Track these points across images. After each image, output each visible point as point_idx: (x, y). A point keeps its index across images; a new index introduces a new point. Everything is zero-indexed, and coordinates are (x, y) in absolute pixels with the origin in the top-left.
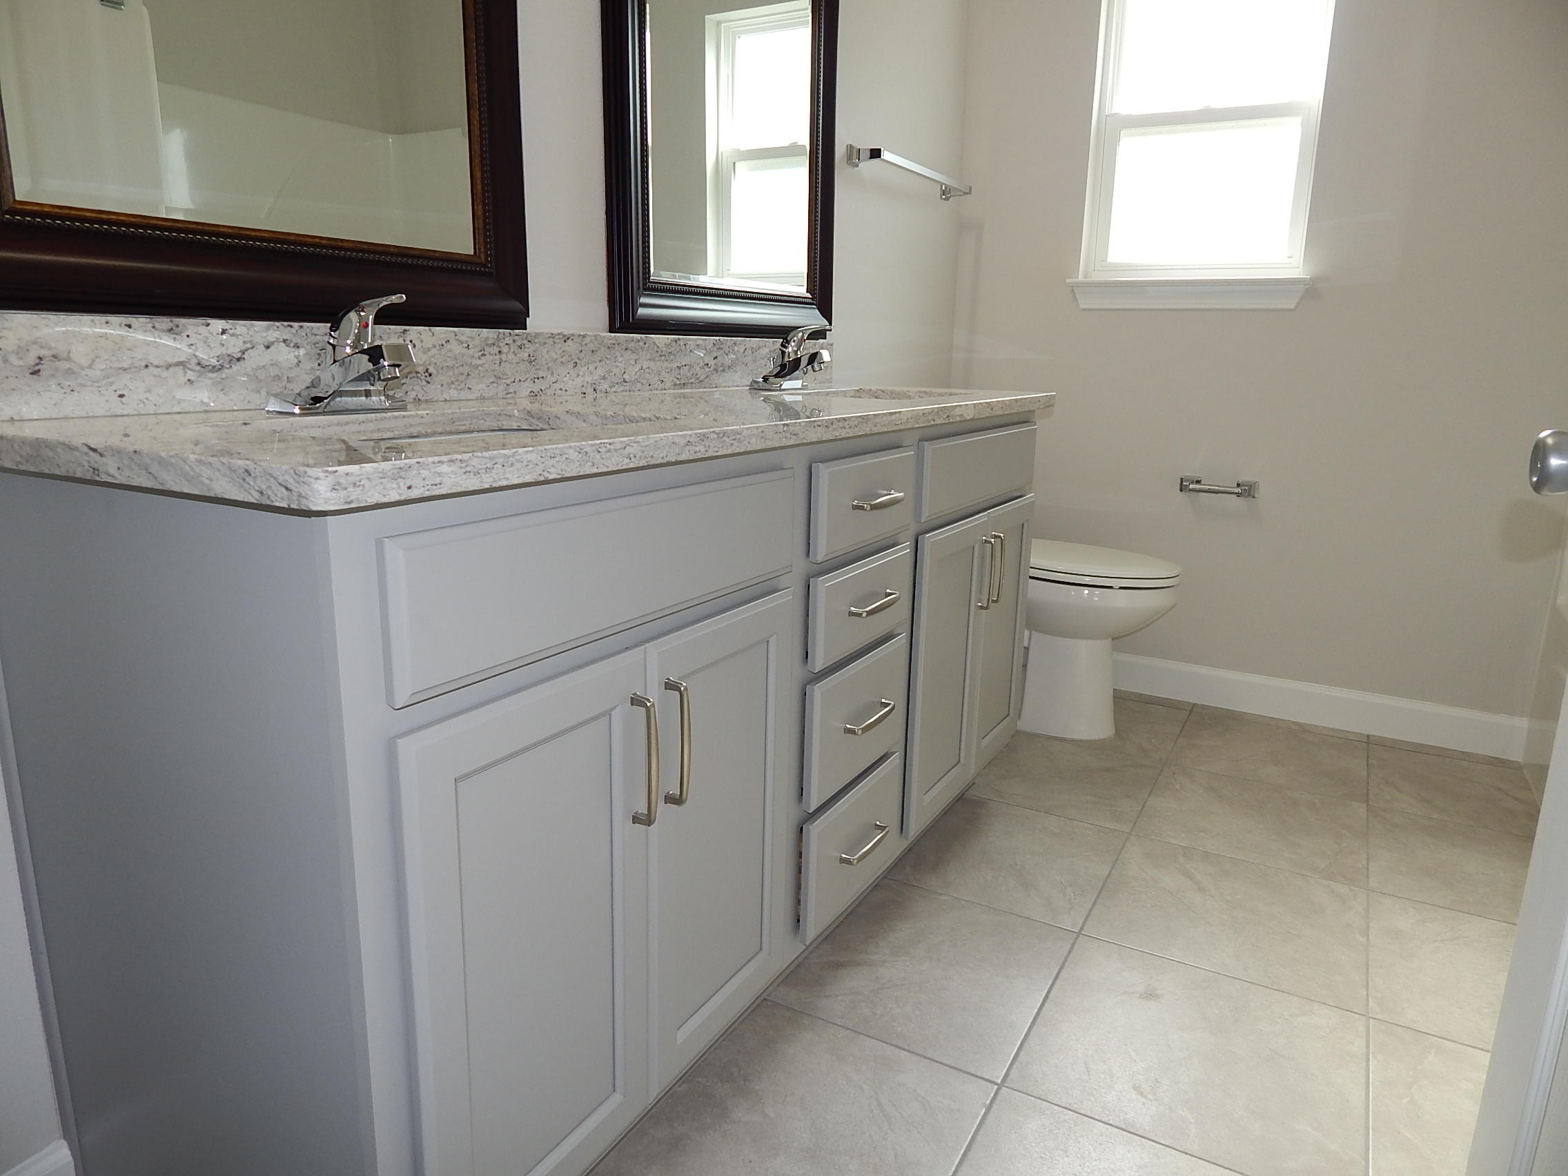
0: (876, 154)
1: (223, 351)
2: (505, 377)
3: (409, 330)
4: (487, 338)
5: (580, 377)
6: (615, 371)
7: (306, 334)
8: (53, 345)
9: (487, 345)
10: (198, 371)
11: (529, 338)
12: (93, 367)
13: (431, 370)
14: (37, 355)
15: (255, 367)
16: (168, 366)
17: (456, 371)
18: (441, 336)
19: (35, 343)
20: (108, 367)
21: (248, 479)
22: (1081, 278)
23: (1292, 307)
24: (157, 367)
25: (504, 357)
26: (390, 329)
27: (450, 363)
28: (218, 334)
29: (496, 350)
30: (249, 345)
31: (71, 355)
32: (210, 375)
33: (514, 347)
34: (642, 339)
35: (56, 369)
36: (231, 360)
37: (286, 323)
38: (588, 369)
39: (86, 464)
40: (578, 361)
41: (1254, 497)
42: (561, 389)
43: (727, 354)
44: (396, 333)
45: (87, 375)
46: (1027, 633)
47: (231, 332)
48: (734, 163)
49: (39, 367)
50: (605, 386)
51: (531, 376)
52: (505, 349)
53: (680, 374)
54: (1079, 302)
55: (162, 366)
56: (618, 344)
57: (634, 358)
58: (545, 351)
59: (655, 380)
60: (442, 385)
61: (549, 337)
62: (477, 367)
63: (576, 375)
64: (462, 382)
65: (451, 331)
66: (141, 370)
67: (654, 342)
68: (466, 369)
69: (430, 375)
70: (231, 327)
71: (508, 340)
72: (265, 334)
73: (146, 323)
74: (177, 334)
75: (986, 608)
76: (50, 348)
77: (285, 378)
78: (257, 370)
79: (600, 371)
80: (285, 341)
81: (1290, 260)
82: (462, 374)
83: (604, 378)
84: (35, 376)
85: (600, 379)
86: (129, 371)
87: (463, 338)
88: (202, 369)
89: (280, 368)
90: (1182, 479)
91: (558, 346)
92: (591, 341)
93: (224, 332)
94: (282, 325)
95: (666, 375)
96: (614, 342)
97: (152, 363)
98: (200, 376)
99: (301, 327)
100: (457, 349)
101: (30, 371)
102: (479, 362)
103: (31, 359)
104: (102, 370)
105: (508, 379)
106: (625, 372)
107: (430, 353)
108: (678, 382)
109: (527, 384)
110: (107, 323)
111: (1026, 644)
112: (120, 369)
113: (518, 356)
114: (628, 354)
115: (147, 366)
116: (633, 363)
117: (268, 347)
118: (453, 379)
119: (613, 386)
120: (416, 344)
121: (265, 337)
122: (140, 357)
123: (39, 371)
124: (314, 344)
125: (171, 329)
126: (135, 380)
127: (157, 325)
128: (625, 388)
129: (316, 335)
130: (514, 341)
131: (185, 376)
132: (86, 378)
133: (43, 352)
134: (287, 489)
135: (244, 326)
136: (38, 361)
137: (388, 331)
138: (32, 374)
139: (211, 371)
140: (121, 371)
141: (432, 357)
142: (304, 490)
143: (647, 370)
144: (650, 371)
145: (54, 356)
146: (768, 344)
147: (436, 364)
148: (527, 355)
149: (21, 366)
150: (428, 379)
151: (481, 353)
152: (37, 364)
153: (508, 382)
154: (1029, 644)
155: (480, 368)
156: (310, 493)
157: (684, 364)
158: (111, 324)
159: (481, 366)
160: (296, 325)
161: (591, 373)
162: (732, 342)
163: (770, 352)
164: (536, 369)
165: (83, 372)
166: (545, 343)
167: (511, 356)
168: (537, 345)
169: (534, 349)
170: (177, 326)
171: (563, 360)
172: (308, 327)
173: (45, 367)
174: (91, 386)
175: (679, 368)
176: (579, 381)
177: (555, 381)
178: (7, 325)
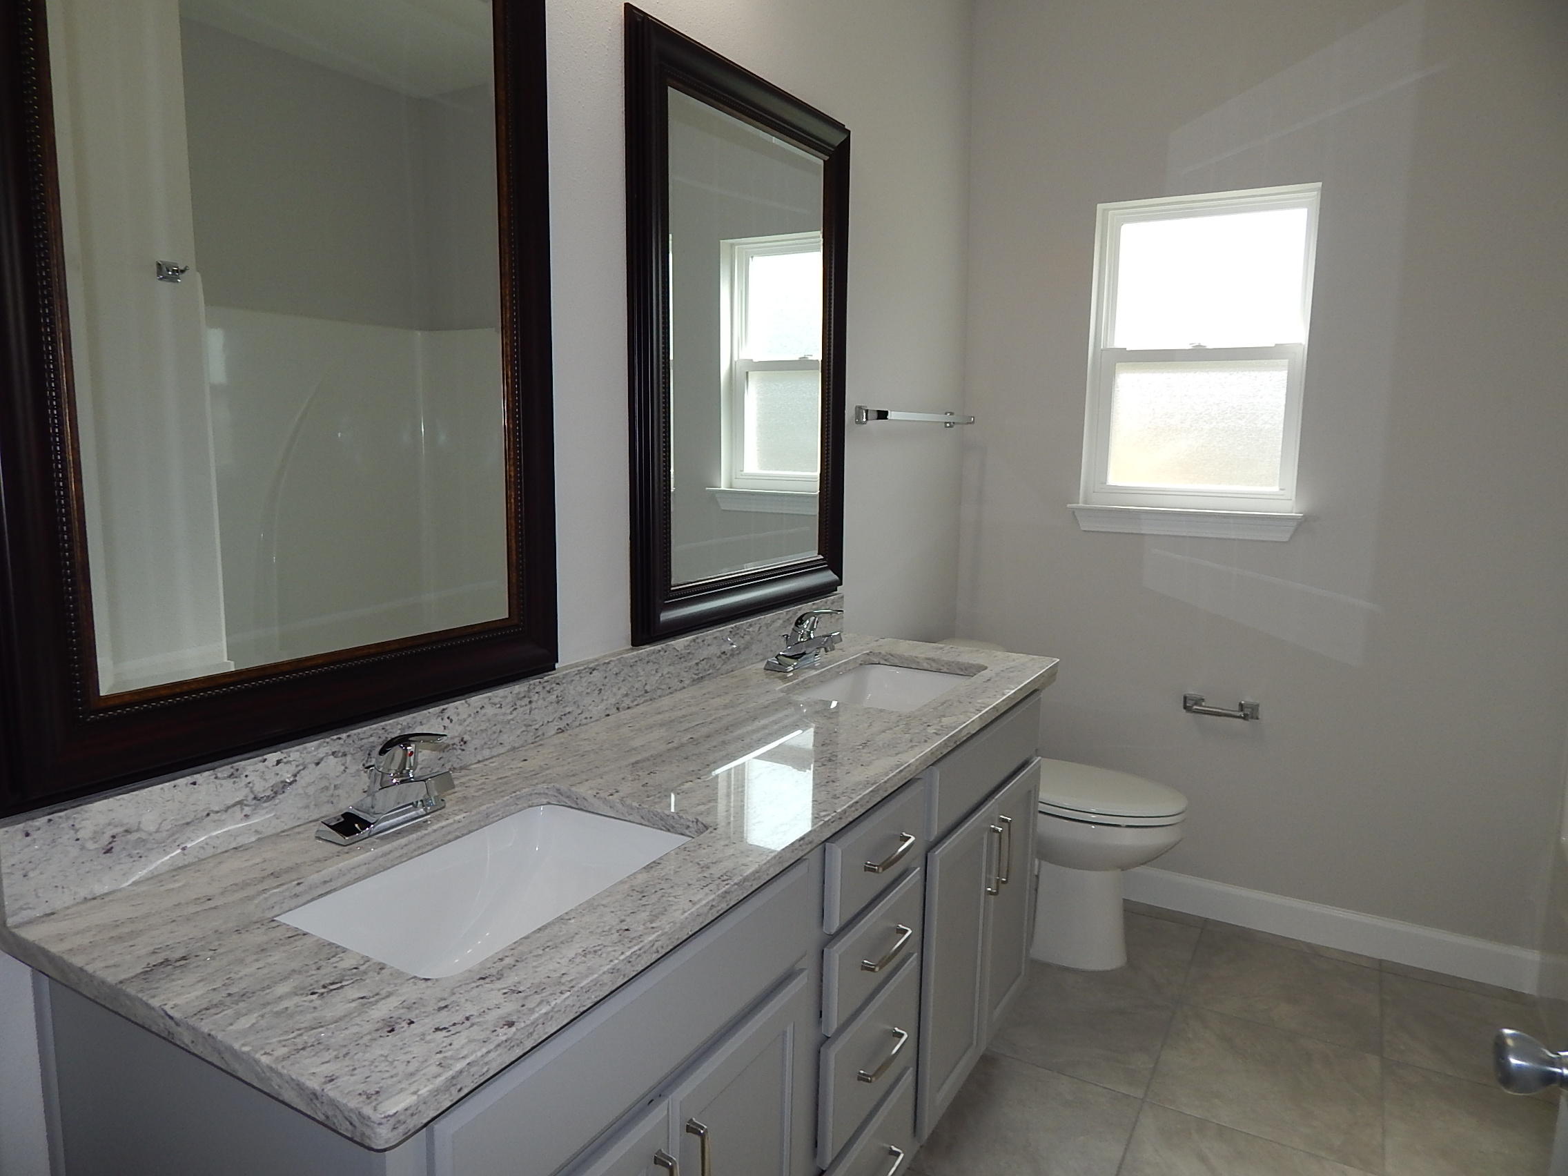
0: (882, 415)
1: (278, 779)
2: (535, 723)
3: (446, 709)
4: (519, 693)
5: (604, 701)
6: (637, 686)
7: (353, 741)
8: (125, 821)
9: (518, 699)
10: (255, 805)
11: (557, 681)
12: (160, 830)
13: (466, 738)
14: (112, 834)
15: (305, 785)
16: (227, 809)
17: (490, 732)
18: (476, 704)
19: (109, 824)
20: (173, 826)
21: (315, 1101)
22: (1081, 505)
23: (1287, 540)
24: (217, 812)
25: (534, 705)
26: (429, 713)
27: (483, 727)
28: (273, 766)
29: (527, 700)
30: (301, 767)
31: (141, 825)
32: (265, 805)
33: (543, 693)
34: (663, 649)
35: (127, 843)
36: (285, 785)
37: (335, 737)
38: (612, 691)
39: (162, 1025)
40: (603, 688)
41: (1257, 719)
42: (586, 718)
43: (743, 637)
44: (435, 715)
45: (154, 839)
46: (1037, 862)
47: (285, 760)
48: (747, 373)
49: (113, 844)
50: (627, 702)
51: (558, 715)
52: (535, 698)
53: (698, 670)
54: (1081, 525)
55: (222, 810)
56: (640, 660)
57: (655, 668)
58: (572, 687)
59: (675, 683)
60: (476, 749)
61: (576, 674)
62: (509, 722)
63: (600, 700)
64: (494, 740)
65: (486, 697)
66: (203, 819)
67: (675, 648)
68: (499, 727)
69: (465, 743)
70: (285, 755)
71: (538, 689)
72: (315, 753)
73: (210, 776)
74: (236, 777)
75: (995, 894)
76: (122, 825)
77: (333, 786)
78: (307, 787)
79: (623, 691)
80: (333, 753)
81: (1282, 492)
82: (495, 733)
83: (627, 695)
84: (108, 854)
85: (623, 697)
86: (193, 823)
87: (496, 700)
88: (258, 802)
89: (329, 780)
90: (1185, 698)
91: (584, 680)
92: (615, 665)
93: (278, 762)
94: (332, 739)
95: (685, 674)
96: (637, 659)
97: (212, 811)
98: (255, 809)
99: (349, 736)
100: (490, 711)
101: (104, 851)
102: (510, 717)
103: (106, 838)
104: (167, 831)
105: (536, 724)
106: (646, 684)
107: (466, 723)
108: (696, 677)
109: (555, 723)
110: (175, 786)
111: (1036, 873)
112: (184, 824)
113: (547, 700)
114: (650, 667)
115: (208, 815)
116: (654, 672)
117: (317, 764)
118: (486, 740)
119: (635, 700)
120: (453, 719)
121: (315, 755)
122: (201, 809)
123: (112, 848)
124: (360, 748)
125: (232, 774)
126: (198, 830)
127: (219, 775)
128: (646, 698)
129: (362, 739)
130: (544, 688)
131: (242, 812)
132: (153, 841)
133: (115, 831)
134: (351, 1124)
135: (297, 751)
136: (111, 840)
137: (428, 715)
138: (105, 853)
139: (265, 802)
140: (185, 826)
141: (468, 725)
142: (368, 1132)
143: (667, 676)
144: (670, 675)
145: (127, 831)
146: (782, 616)
147: (470, 731)
148: (554, 697)
149: (96, 849)
150: (463, 747)
151: (513, 708)
152: (110, 843)
153: (537, 726)
154: (1039, 872)
155: (512, 722)
156: (373, 1135)
157: (701, 659)
158: (179, 786)
159: (513, 720)
160: (344, 736)
161: (615, 694)
162: (748, 624)
163: (784, 622)
164: (564, 707)
165: (151, 838)
166: (572, 681)
167: (541, 702)
168: (565, 685)
169: (562, 689)
170: (237, 770)
171: (589, 691)
172: (355, 735)
173: (117, 847)
174: (157, 847)
175: (697, 664)
176: (602, 706)
177: (580, 712)
178: (87, 815)
